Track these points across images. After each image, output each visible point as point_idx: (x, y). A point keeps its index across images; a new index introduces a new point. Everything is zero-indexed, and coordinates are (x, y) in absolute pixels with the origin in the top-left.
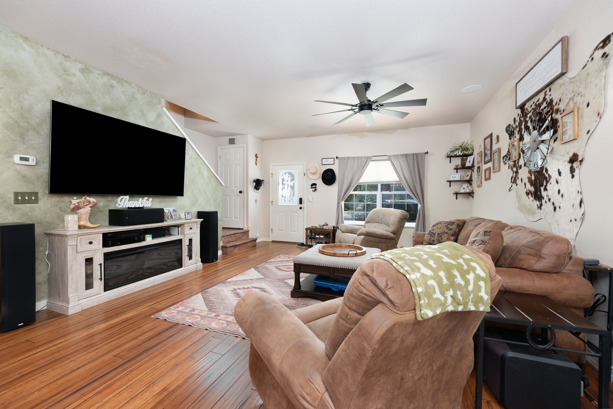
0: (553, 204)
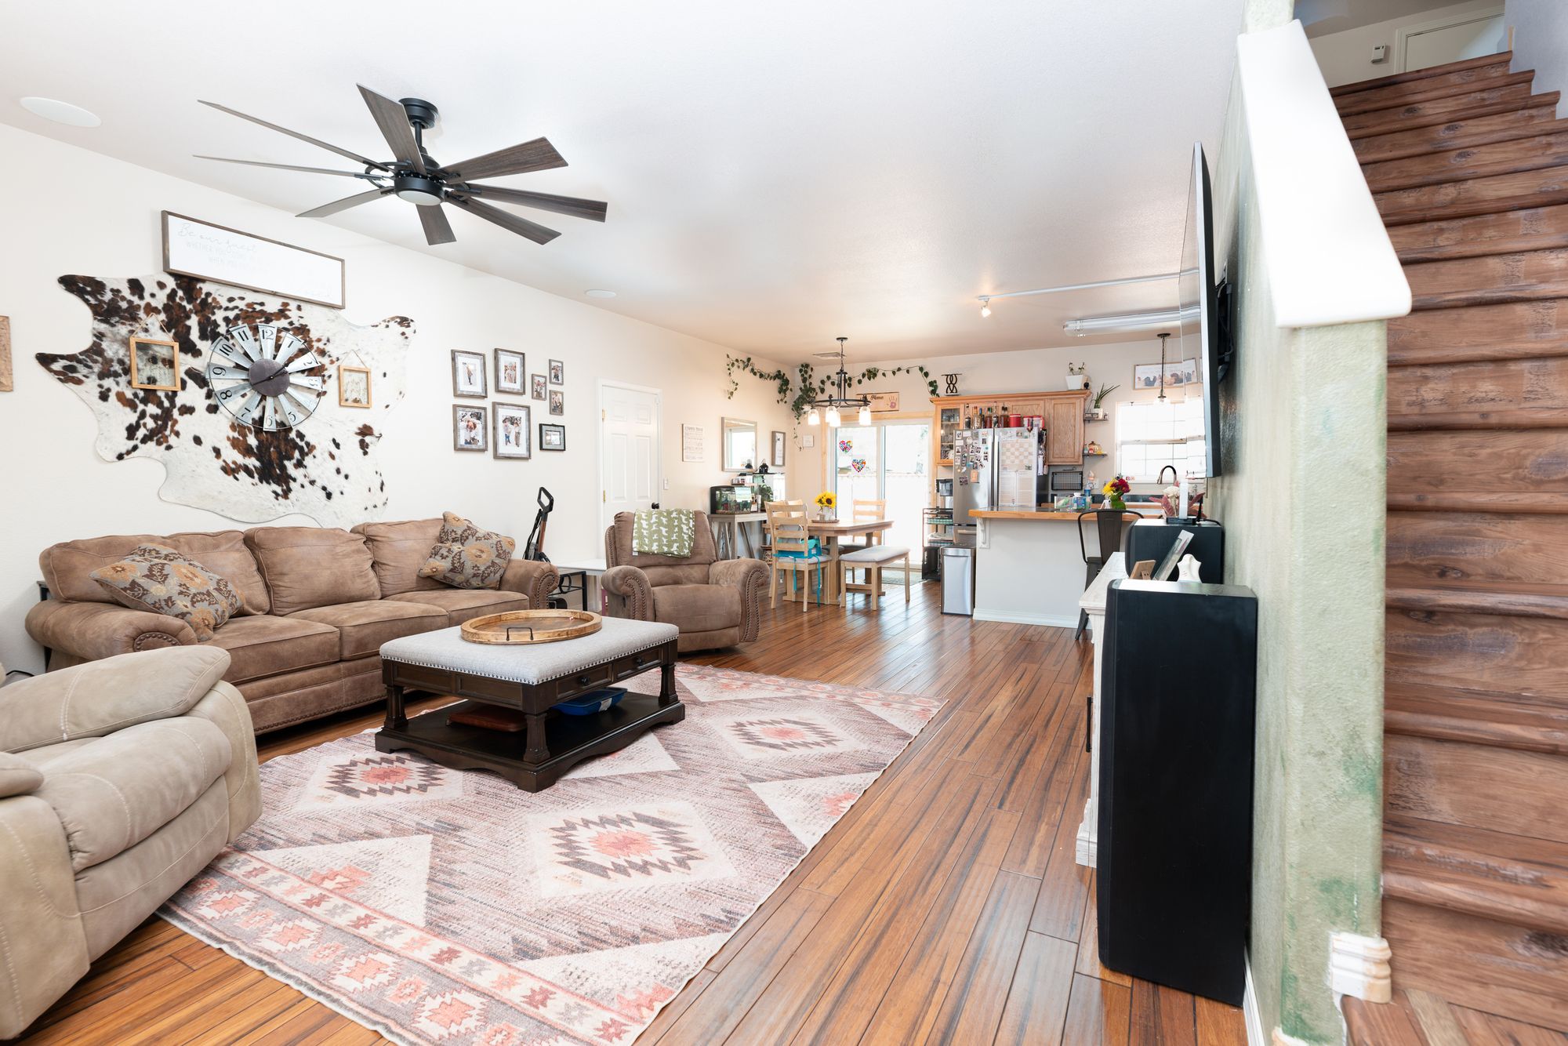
0: (324, 488)
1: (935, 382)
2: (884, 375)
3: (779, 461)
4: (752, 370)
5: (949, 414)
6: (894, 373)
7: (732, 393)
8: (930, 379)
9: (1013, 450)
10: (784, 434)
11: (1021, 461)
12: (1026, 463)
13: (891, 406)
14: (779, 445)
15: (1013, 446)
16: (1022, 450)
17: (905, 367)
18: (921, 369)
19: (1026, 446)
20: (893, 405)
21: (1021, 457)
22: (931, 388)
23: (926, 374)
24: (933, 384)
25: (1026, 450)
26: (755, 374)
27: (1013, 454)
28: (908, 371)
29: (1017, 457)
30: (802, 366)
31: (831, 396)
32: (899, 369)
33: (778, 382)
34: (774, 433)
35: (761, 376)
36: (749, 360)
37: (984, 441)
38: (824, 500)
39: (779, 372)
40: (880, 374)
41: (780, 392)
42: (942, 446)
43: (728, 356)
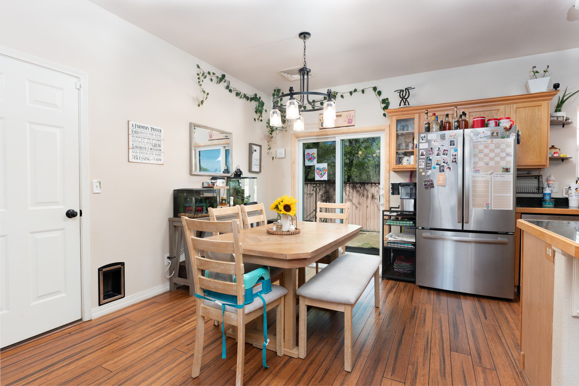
1: (387, 99)
2: (342, 96)
3: (255, 168)
4: (228, 87)
5: (403, 124)
6: (351, 93)
7: (202, 102)
8: (383, 97)
9: (486, 151)
10: (260, 146)
11: (497, 163)
12: (503, 164)
13: (349, 122)
14: (256, 156)
15: (486, 147)
16: (498, 151)
17: (360, 88)
18: (375, 89)
19: (503, 146)
20: (350, 121)
21: (497, 159)
22: (383, 105)
23: (379, 93)
24: (386, 102)
25: (503, 151)
26: (230, 91)
27: (486, 155)
28: (363, 91)
29: (492, 159)
30: (275, 91)
31: (291, 89)
32: (355, 90)
33: (254, 104)
34: (251, 145)
35: (238, 94)
36: (224, 76)
37: (452, 143)
38: (281, 207)
39: (256, 95)
40: (338, 96)
41: (256, 112)
42: (397, 153)
43: (198, 67)
